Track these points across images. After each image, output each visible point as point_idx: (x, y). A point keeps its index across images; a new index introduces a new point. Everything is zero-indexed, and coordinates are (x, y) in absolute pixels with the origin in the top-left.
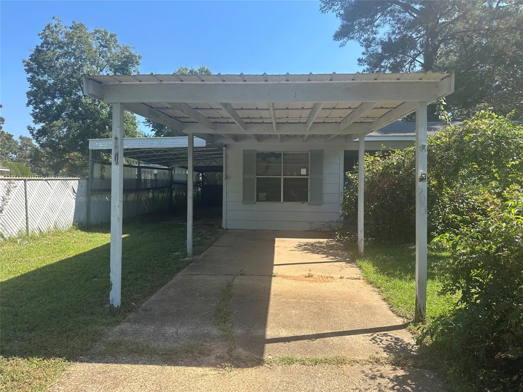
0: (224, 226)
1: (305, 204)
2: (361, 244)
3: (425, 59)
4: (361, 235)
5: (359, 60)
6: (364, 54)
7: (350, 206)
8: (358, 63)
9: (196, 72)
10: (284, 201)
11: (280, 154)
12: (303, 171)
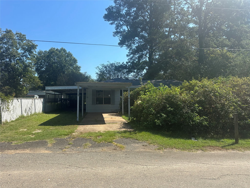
0: (86, 112)
1: (110, 105)
2: (123, 112)
3: (149, 56)
4: (123, 110)
5: (127, 55)
6: (128, 53)
7: (121, 104)
8: (126, 56)
9: (59, 50)
10: (104, 104)
11: (103, 91)
12: (109, 96)
